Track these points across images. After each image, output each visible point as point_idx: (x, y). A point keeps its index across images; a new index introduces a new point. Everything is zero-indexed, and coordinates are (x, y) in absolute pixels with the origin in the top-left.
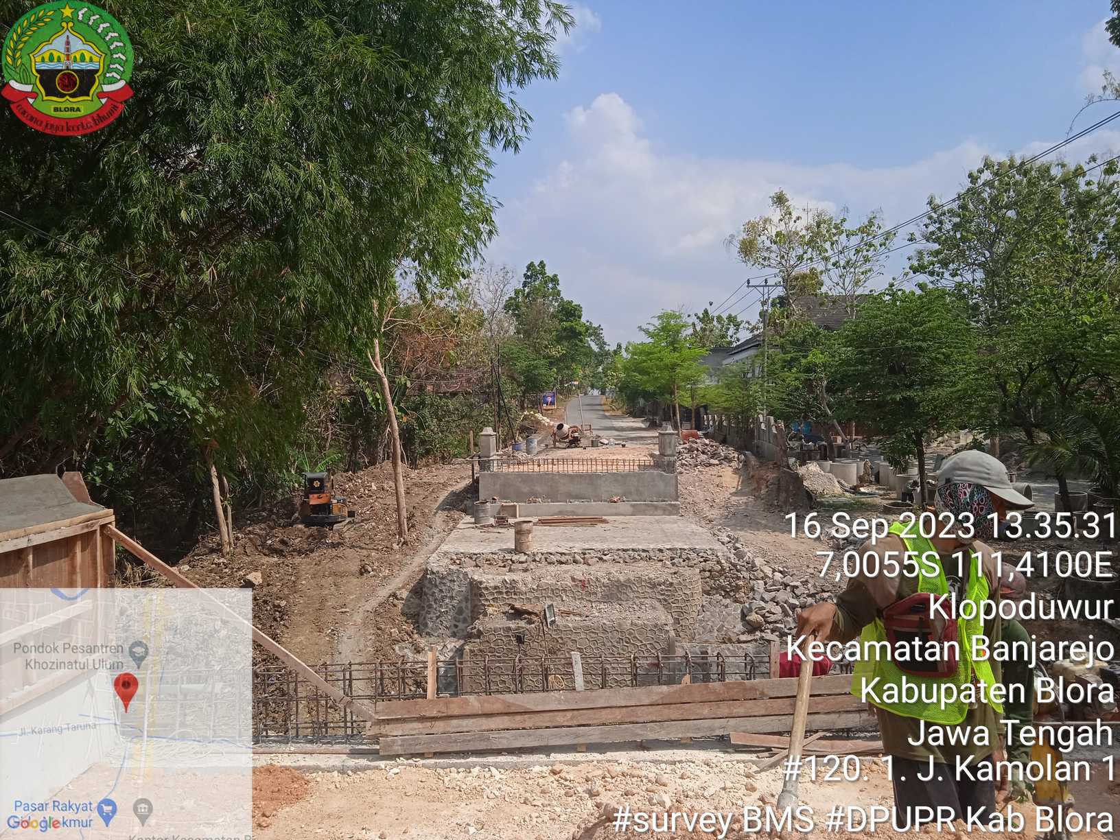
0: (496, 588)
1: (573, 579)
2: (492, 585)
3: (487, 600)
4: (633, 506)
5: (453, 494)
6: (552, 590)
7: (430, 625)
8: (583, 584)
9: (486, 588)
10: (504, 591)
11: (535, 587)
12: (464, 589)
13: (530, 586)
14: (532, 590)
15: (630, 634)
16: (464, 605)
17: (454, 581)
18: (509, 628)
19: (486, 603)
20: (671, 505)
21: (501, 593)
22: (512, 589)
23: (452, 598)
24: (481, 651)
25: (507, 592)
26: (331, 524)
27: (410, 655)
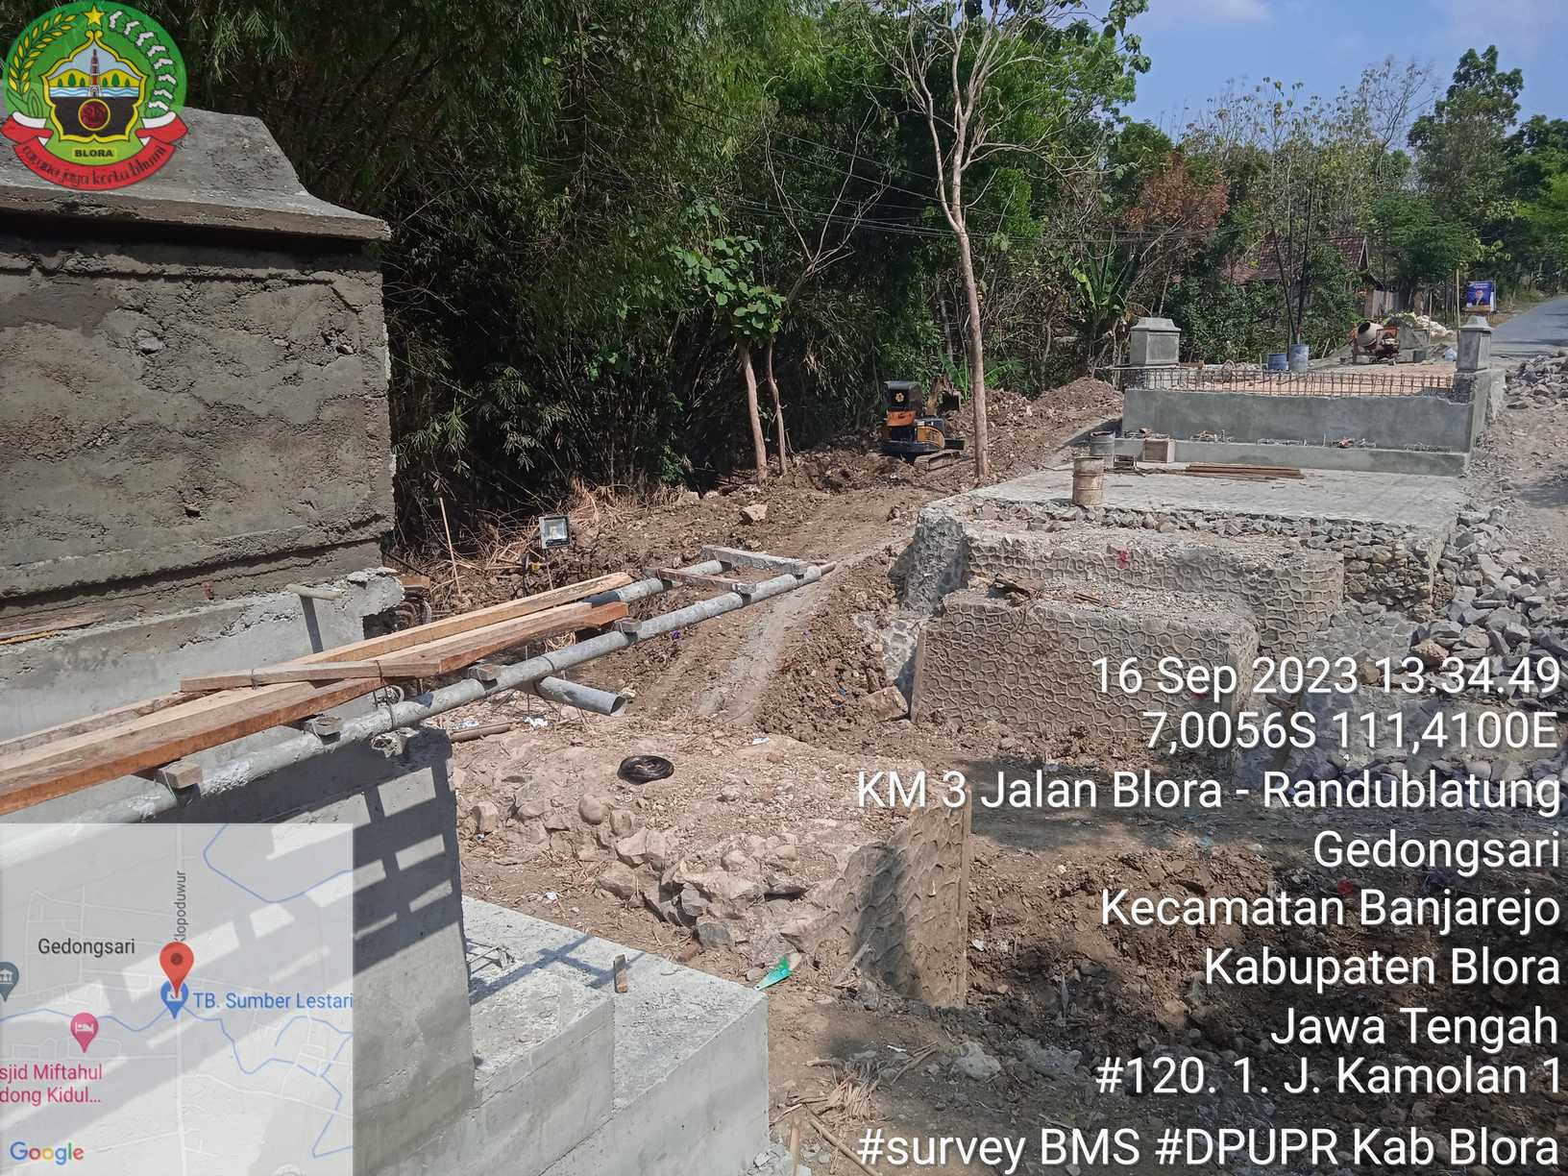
0: (991, 549)
1: (1109, 549)
2: (987, 544)
3: (978, 566)
6: (1073, 562)
8: (1123, 558)
9: (978, 549)
10: (1003, 555)
11: (1048, 555)
12: (955, 547)
13: (1041, 552)
16: (952, 570)
17: (944, 535)
19: (977, 571)
20: (1446, 457)
21: (998, 558)
22: (1013, 554)
25: (1006, 558)
26: (912, 455)
27: (871, 629)
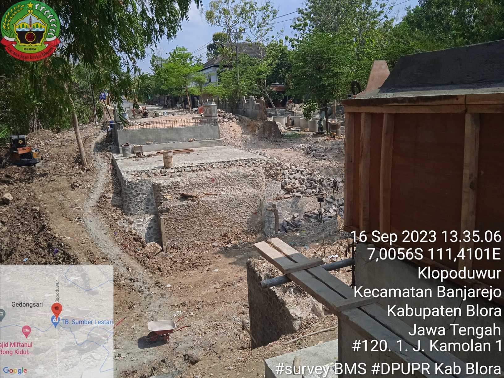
0: (168, 186)
1: (207, 178)
2: (166, 185)
3: (164, 193)
4: (200, 142)
5: (97, 143)
6: (198, 184)
7: (132, 209)
8: (213, 180)
9: (163, 187)
10: (173, 187)
11: (188, 184)
12: (149, 189)
13: (186, 183)
14: (187, 185)
15: (242, 201)
16: (150, 197)
17: (143, 185)
18: (184, 205)
19: (165, 194)
20: (218, 141)
21: (171, 188)
22: (177, 186)
23: (143, 194)
24: (170, 218)
25: (174, 188)
26: (34, 164)
27: (126, 226)
